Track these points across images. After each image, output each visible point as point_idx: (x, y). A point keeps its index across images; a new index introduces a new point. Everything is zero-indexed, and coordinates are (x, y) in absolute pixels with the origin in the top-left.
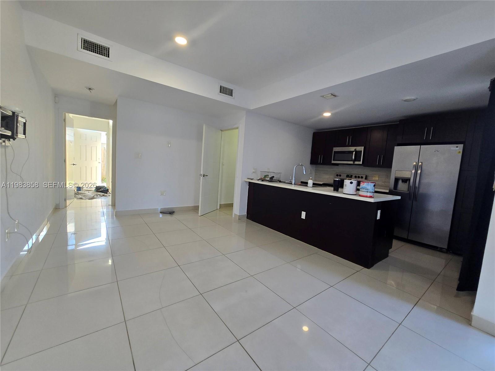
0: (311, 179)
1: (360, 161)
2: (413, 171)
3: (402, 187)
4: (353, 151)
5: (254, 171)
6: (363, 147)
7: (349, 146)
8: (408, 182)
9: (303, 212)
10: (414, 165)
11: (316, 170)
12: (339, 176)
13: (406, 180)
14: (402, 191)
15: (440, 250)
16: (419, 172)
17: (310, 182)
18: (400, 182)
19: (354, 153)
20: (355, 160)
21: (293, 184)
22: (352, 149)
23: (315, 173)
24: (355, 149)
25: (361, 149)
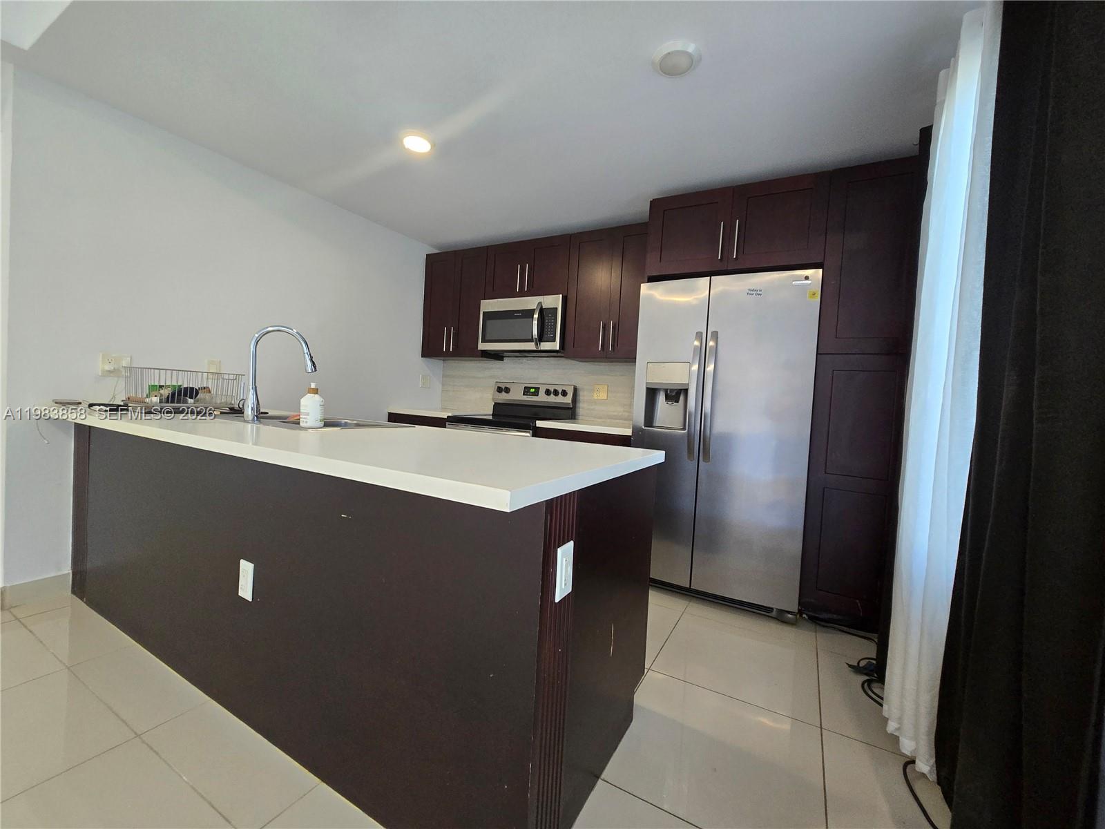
0: (316, 391)
1: (554, 340)
2: (695, 367)
3: (667, 414)
4: (534, 309)
5: (107, 368)
6: (561, 295)
7: (522, 294)
8: (682, 398)
9: (243, 563)
10: (696, 347)
11: (444, 376)
12: (503, 392)
13: (676, 394)
14: (667, 428)
15: (780, 617)
16: (710, 368)
17: (311, 408)
18: (661, 398)
19: (536, 316)
20: (541, 338)
21: (250, 418)
22: (531, 302)
23: (443, 385)
24: (540, 303)
25: (553, 301)
